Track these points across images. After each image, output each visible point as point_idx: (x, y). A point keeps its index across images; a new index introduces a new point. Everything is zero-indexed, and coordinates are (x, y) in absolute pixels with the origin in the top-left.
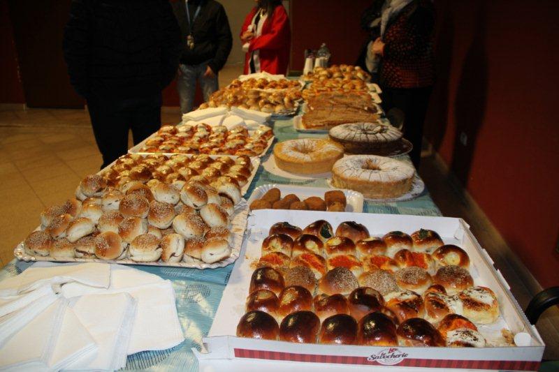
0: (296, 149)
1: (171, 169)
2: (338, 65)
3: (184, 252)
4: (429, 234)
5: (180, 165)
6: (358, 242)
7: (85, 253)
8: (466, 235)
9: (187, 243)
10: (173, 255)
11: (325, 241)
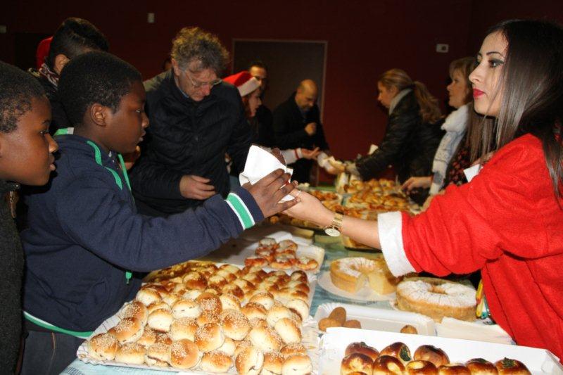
0: (353, 268)
1: (225, 280)
2: (378, 179)
3: (263, 365)
4: (515, 364)
5: (233, 277)
6: (442, 367)
7: (158, 360)
8: (557, 367)
9: (266, 357)
10: (252, 368)
11: (405, 363)
